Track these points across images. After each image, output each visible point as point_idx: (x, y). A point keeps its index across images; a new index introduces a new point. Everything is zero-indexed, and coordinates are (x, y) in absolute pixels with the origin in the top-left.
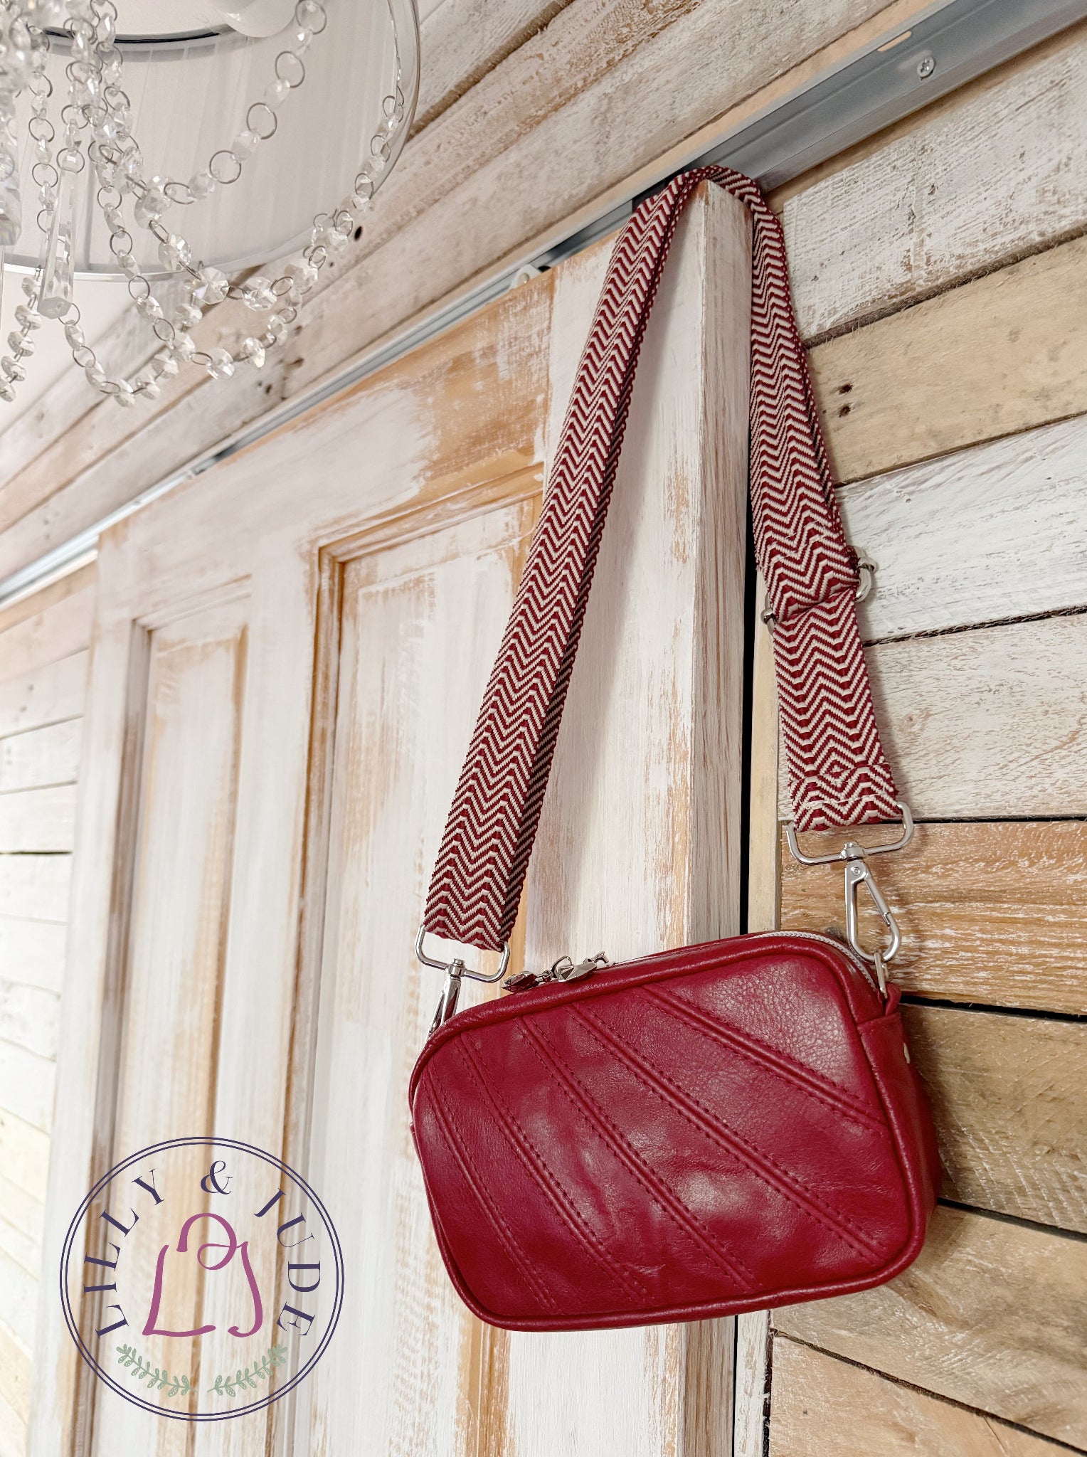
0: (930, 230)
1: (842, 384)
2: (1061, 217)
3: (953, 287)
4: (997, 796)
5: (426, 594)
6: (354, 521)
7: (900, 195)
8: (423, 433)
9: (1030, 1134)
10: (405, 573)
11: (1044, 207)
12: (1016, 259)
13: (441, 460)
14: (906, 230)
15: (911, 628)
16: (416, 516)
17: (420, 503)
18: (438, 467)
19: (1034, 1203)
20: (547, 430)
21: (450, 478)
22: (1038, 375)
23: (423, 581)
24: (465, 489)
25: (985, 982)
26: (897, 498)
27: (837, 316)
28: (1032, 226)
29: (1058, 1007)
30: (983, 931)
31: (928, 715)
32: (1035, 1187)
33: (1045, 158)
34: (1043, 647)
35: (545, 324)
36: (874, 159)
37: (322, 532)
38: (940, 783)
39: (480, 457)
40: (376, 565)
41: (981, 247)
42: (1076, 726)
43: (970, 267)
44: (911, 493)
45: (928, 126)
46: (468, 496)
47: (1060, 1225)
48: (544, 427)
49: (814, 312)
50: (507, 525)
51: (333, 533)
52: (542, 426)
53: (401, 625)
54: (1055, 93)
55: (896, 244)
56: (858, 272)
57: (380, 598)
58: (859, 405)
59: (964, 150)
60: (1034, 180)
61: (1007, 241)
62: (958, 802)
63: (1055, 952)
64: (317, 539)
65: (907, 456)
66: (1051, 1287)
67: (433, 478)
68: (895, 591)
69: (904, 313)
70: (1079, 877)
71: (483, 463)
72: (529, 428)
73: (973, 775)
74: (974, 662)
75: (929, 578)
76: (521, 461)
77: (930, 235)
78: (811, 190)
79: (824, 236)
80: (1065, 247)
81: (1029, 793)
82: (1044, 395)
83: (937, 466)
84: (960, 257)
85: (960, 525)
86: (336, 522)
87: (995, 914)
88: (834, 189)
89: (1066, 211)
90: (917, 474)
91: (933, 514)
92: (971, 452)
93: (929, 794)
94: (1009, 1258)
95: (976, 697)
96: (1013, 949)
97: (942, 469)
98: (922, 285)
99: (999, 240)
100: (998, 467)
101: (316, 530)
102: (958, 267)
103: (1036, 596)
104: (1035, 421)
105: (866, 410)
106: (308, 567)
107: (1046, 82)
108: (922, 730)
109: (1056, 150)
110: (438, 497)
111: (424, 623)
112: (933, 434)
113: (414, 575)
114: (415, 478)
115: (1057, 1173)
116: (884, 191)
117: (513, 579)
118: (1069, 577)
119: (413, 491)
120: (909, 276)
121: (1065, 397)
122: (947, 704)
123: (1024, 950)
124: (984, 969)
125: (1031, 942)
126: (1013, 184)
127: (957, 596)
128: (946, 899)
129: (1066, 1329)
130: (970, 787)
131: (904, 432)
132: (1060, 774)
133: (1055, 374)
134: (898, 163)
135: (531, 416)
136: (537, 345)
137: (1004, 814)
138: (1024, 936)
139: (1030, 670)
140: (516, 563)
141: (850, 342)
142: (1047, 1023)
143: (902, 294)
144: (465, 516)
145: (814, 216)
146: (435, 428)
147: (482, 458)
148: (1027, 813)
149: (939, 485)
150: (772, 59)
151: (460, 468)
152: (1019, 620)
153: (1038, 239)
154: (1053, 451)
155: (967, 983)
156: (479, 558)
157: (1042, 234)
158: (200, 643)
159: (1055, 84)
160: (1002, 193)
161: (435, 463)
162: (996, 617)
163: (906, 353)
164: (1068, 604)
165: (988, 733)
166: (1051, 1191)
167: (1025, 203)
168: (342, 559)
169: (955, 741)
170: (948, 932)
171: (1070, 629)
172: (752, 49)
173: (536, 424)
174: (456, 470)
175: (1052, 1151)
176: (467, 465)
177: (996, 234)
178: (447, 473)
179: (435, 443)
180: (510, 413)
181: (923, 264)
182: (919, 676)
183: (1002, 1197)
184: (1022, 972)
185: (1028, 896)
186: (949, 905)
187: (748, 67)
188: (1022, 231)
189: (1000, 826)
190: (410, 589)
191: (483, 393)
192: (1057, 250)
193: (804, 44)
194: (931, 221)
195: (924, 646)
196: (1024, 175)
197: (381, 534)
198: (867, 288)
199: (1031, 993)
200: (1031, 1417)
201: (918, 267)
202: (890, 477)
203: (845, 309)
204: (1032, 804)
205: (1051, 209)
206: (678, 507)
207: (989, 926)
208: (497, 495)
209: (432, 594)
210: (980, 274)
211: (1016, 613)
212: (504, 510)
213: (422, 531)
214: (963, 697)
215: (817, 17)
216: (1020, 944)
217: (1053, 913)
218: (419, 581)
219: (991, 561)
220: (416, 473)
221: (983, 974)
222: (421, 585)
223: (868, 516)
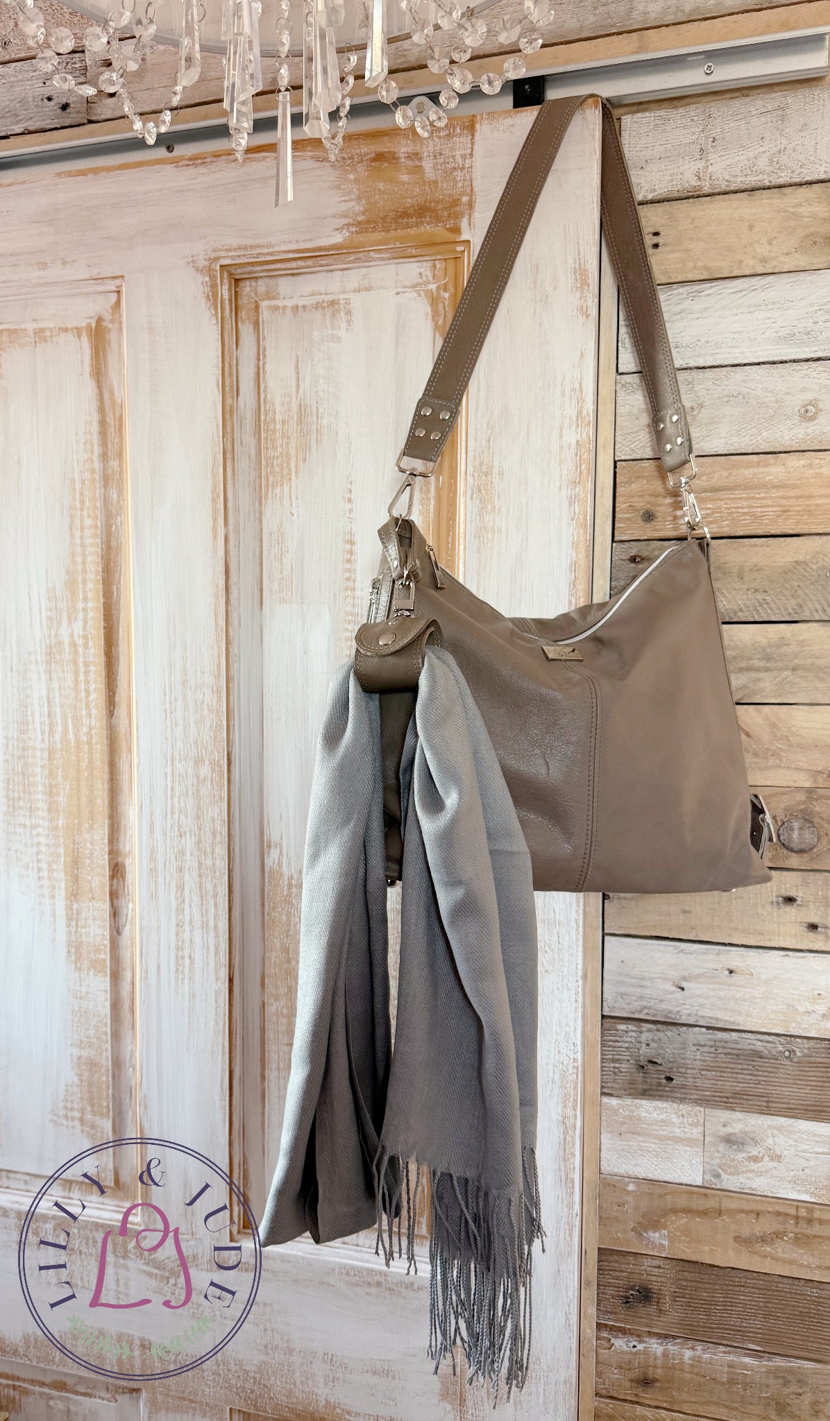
0: (711, 161)
1: (654, 231)
2: (780, 177)
3: (719, 194)
4: (736, 444)
5: (342, 313)
6: (266, 251)
7: (695, 137)
8: (346, 198)
9: (746, 587)
10: (313, 295)
11: (771, 169)
12: (753, 190)
13: (368, 222)
14: (699, 157)
15: (692, 364)
16: (336, 256)
17: (346, 248)
18: (365, 225)
19: (747, 614)
20: (472, 221)
21: (377, 236)
22: (763, 250)
23: (338, 304)
24: (393, 246)
25: (727, 525)
26: (686, 298)
27: (656, 193)
28: (765, 176)
29: (760, 532)
30: (726, 504)
31: (702, 407)
32: (747, 607)
33: (773, 145)
34: (758, 378)
35: (469, 151)
36: (680, 111)
37: (223, 254)
38: (708, 439)
39: (408, 226)
40: (278, 285)
41: (740, 179)
42: (773, 413)
43: (733, 188)
44: (694, 297)
45: (713, 104)
46: (391, 251)
47: (758, 620)
48: (470, 219)
49: (641, 187)
50: (421, 274)
51: (239, 256)
52: (468, 217)
53: (315, 333)
54: (780, 112)
55: (692, 163)
56: (669, 172)
57: (288, 311)
58: (665, 245)
59: (732, 125)
60: (768, 153)
61: (752, 180)
62: (716, 447)
63: (759, 510)
64: (218, 259)
65: (690, 277)
66: (753, 645)
67: (357, 232)
68: (684, 345)
69: (691, 200)
70: (771, 478)
71: (412, 231)
72: (457, 216)
73: (724, 435)
74: (727, 383)
75: (703, 340)
76: (450, 236)
77: (711, 164)
78: (639, 115)
79: (648, 145)
80: (777, 189)
81: (750, 443)
82: (764, 260)
83: (708, 285)
84: (727, 181)
85: (720, 317)
86: (245, 248)
87: (732, 496)
88: (655, 120)
89: (783, 174)
90: (697, 287)
91: (705, 309)
92: (727, 281)
93: (702, 444)
94: (735, 638)
95: (726, 399)
96: (740, 510)
97: (711, 287)
98: (706, 190)
99: (749, 179)
100: (740, 291)
101: (214, 251)
102: (727, 186)
103: (756, 354)
104: (759, 272)
105: (669, 248)
106: (207, 279)
107: (776, 104)
108: (698, 413)
109: (779, 142)
110: (364, 247)
111: (341, 333)
112: (706, 268)
113: (330, 298)
114: (338, 229)
115: (757, 599)
116: (685, 131)
117: (432, 311)
118: (773, 347)
119: (338, 238)
120: (699, 183)
121: (774, 263)
122: (712, 402)
123: (745, 510)
124: (726, 520)
125: (749, 507)
126: (757, 152)
127: (718, 351)
128: (708, 492)
129: (759, 659)
130: (723, 441)
131: (691, 265)
132: (765, 434)
133: (770, 251)
134: (695, 118)
135: (458, 208)
136: (461, 163)
137: (739, 452)
138: (745, 503)
139: (753, 387)
140: (434, 301)
141: (659, 208)
142: (755, 539)
143: (695, 192)
144: (382, 263)
145: (642, 131)
146: (359, 198)
147: (412, 227)
148: (750, 451)
149: (709, 295)
150: (609, 21)
151: (388, 231)
152: (745, 365)
153: (768, 184)
154: (767, 288)
155: (718, 527)
156: (397, 294)
157: (770, 182)
158: (31, 327)
159: (780, 108)
160: (751, 154)
161: (360, 223)
162: (736, 362)
163: (692, 223)
164: (771, 359)
165: (732, 416)
166: (755, 607)
167: (763, 163)
168: (237, 277)
169: (715, 419)
170: (709, 506)
171: (773, 370)
172: (595, 8)
173: (462, 215)
174: (383, 231)
175: (756, 590)
176: (396, 229)
177: (746, 175)
178: (374, 232)
179: (358, 208)
180: (437, 202)
181: (708, 179)
182: (697, 388)
183: (732, 615)
184: (745, 520)
185: (747, 487)
186: (710, 494)
187: (592, 19)
188: (760, 177)
189: (736, 457)
190: (323, 308)
191: (409, 184)
192: (773, 190)
193: (631, 21)
194: (712, 157)
195: (701, 373)
196: (762, 149)
197: (294, 264)
198: (674, 183)
199: (749, 528)
200: (742, 698)
201: (705, 180)
202: (682, 287)
203: (660, 192)
204: (751, 447)
205: (775, 171)
206: (582, 286)
207: (729, 501)
208: (418, 254)
209: (349, 313)
210: (735, 192)
211: (746, 361)
212: (418, 264)
213: (335, 267)
214: (720, 398)
215: (641, 8)
216: (743, 508)
217: (759, 493)
218: (333, 303)
219: (735, 336)
220: (340, 226)
221: (726, 523)
222: (336, 306)
223: (669, 305)
